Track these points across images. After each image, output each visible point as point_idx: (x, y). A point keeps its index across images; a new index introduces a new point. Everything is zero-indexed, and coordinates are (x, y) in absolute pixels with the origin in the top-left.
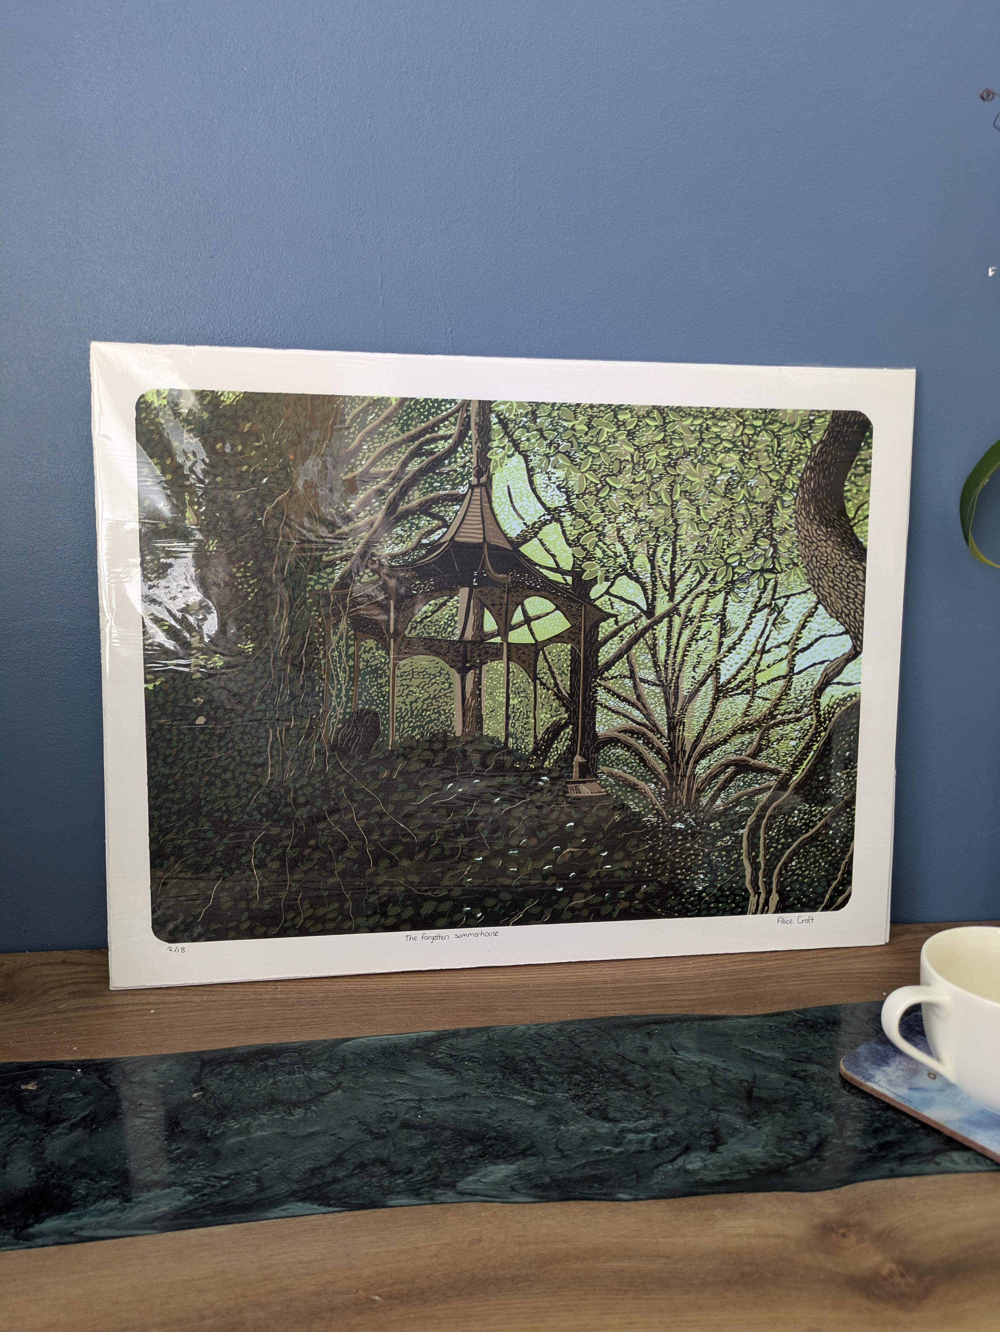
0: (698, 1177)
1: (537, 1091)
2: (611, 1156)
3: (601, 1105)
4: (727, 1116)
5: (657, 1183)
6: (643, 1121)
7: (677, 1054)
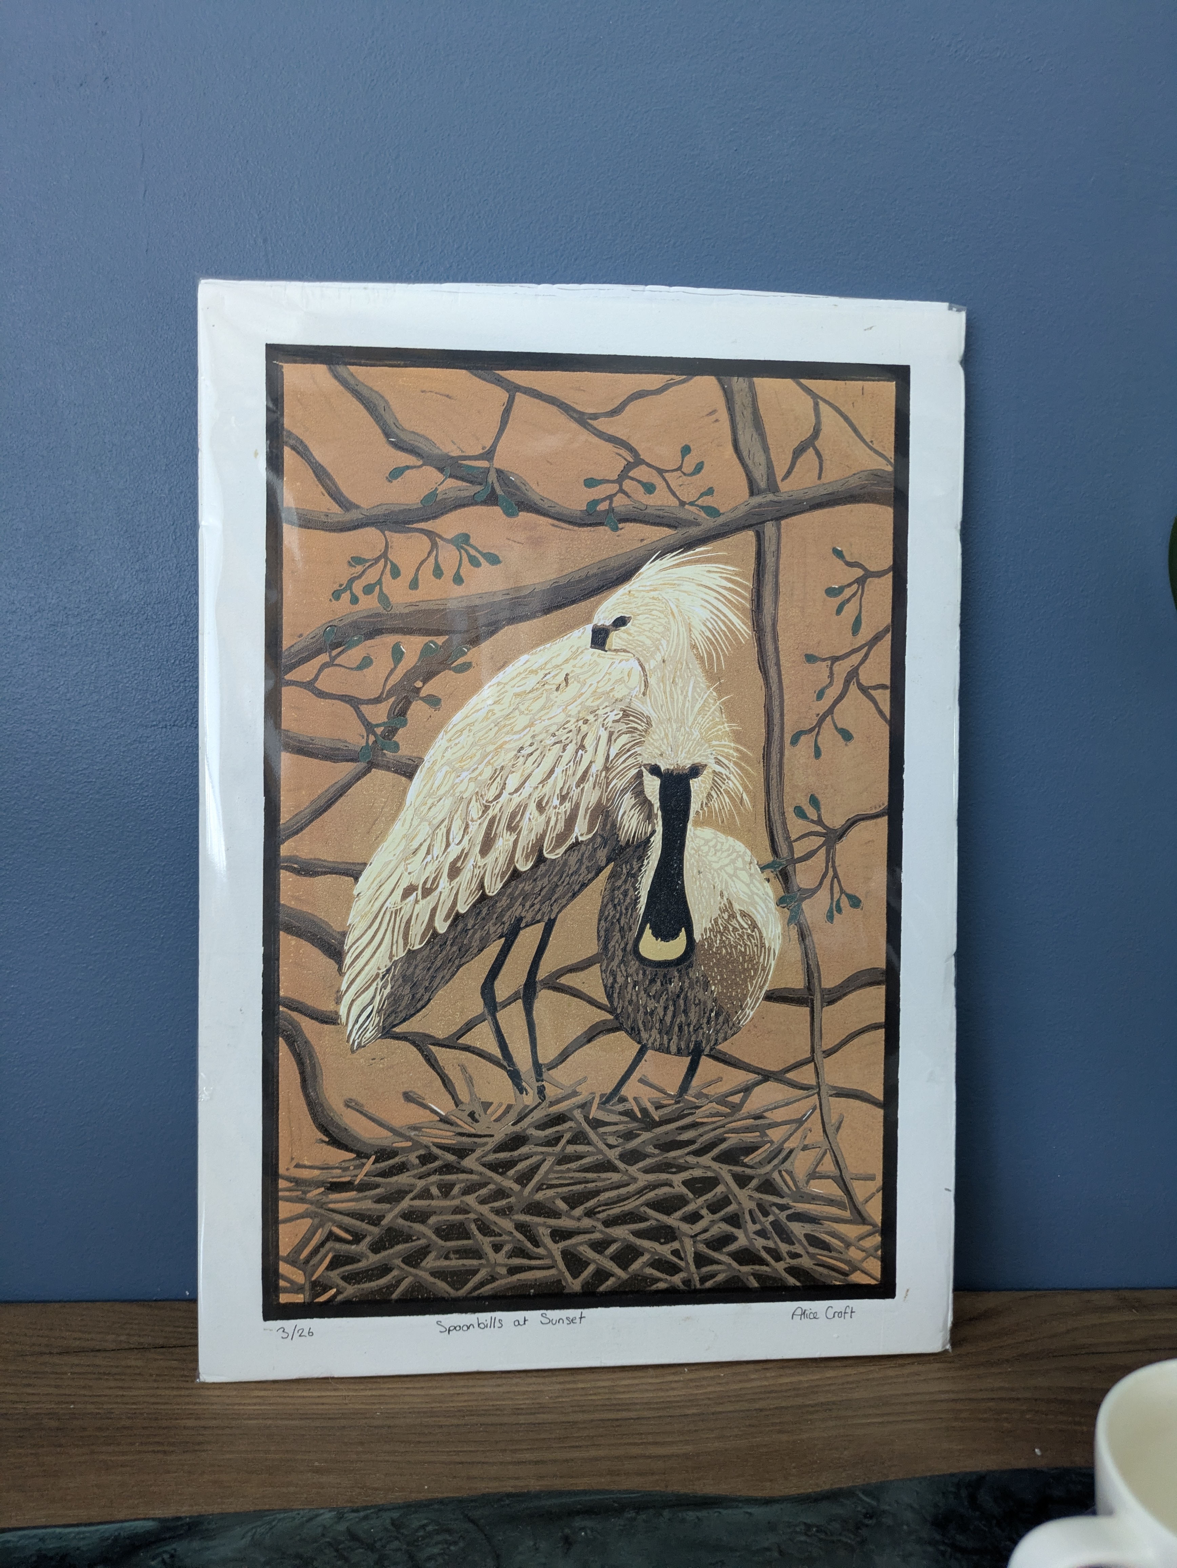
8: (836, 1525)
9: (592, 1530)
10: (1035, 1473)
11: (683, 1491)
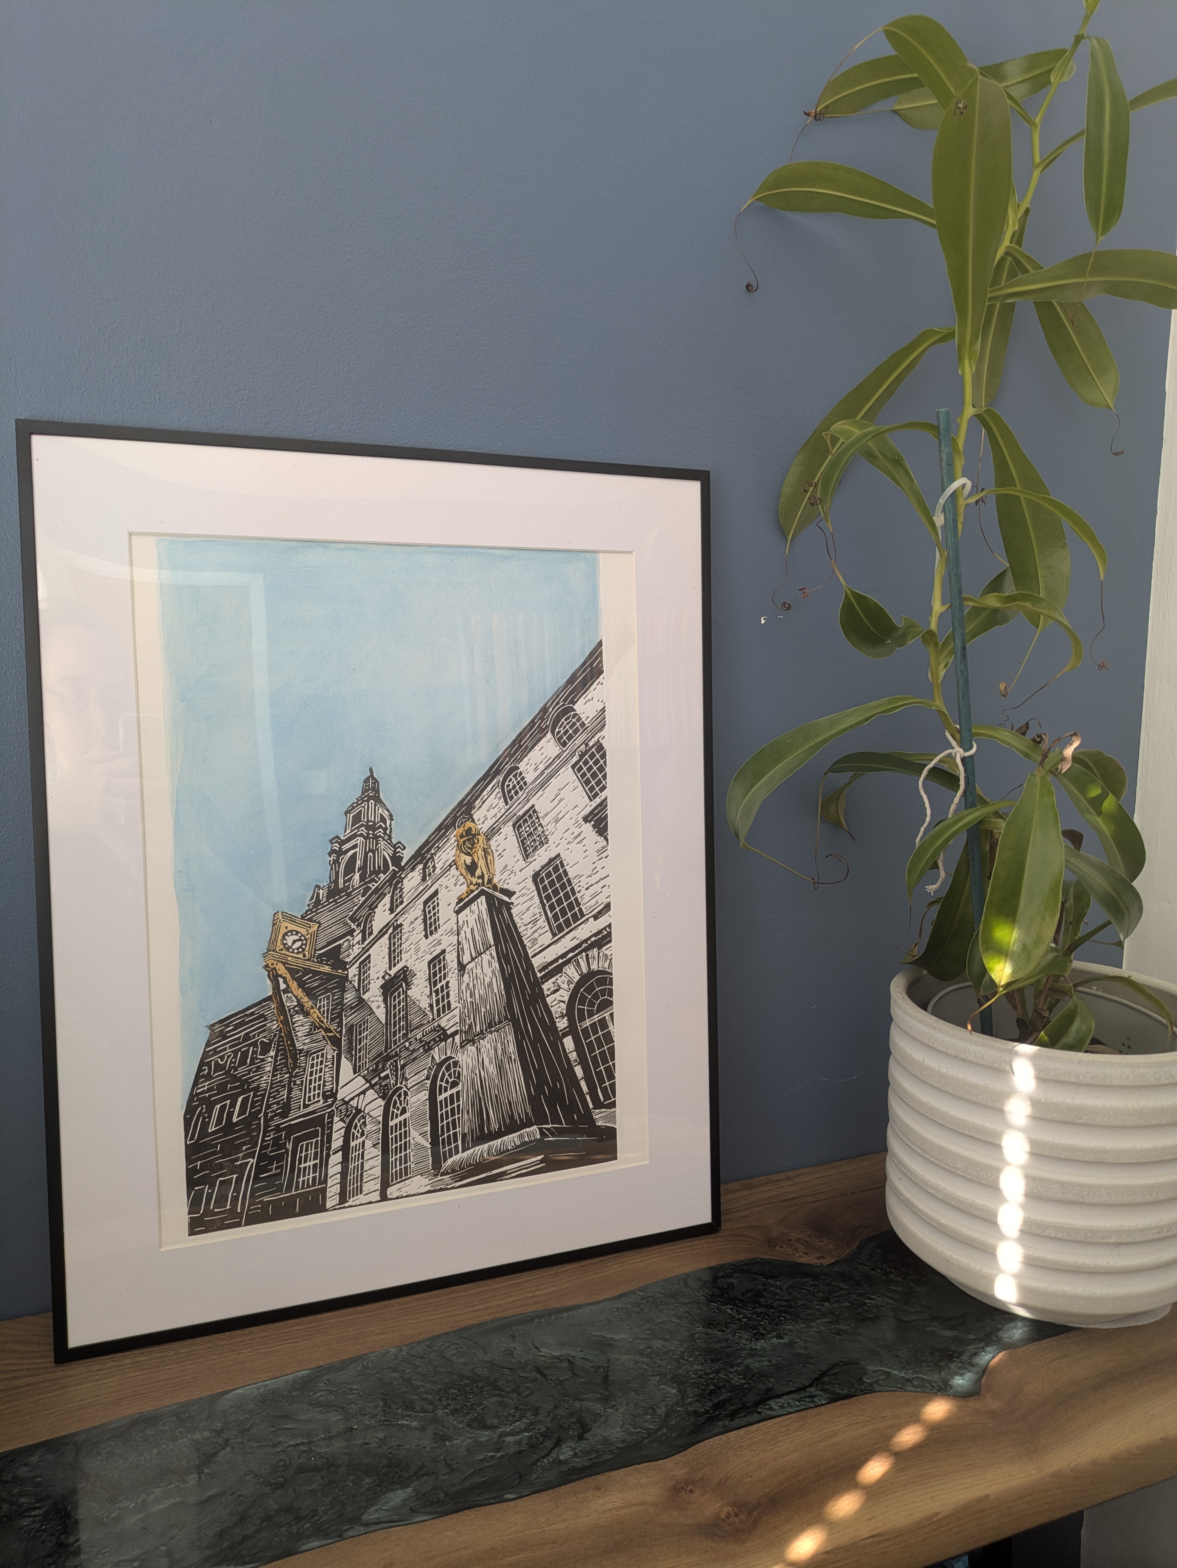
0: (570, 1465)
1: (418, 1412)
2: (494, 1462)
3: (479, 1415)
4: (589, 1404)
5: (537, 1478)
6: (518, 1423)
7: (540, 1351)
8: (630, 1306)
9: (522, 1330)
10: (710, 1268)
11: (558, 1306)
